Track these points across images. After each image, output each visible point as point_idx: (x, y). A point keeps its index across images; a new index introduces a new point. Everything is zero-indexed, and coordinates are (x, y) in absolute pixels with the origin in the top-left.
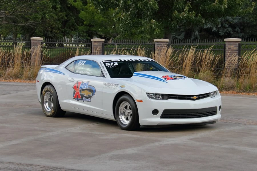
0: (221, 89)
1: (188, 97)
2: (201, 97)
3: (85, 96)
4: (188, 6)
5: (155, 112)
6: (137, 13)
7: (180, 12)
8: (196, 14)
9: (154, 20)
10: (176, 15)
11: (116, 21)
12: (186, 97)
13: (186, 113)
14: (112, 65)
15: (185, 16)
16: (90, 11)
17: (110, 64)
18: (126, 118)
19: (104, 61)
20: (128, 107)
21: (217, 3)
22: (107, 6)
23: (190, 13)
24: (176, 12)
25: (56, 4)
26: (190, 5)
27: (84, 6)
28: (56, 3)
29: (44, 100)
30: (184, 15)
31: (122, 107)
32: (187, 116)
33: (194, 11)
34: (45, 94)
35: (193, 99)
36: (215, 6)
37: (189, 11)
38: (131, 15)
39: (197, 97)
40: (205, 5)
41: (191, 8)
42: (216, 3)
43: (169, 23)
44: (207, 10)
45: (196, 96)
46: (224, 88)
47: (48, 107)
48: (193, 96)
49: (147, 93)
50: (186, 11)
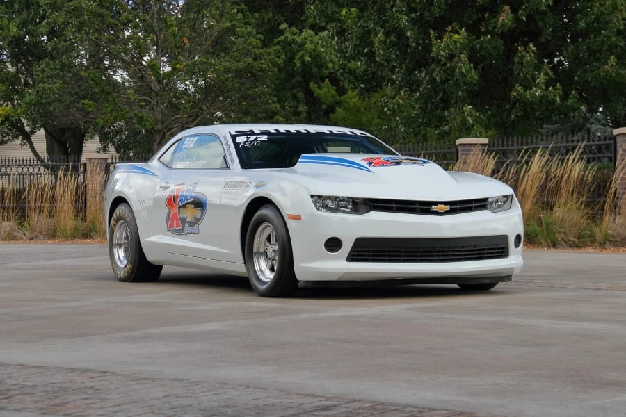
0: (605, 243)
1: (424, 208)
2: (458, 207)
3: (188, 220)
4: (546, 74)
5: (333, 244)
6: (440, 99)
7: (527, 88)
8: (563, 91)
9: (470, 107)
10: (518, 94)
11: (388, 112)
12: (418, 206)
13: (418, 248)
14: (252, 142)
15: (537, 94)
16: (352, 106)
17: (248, 138)
18: (269, 266)
19: (233, 133)
20: (273, 238)
21: (612, 65)
22: (374, 84)
23: (551, 88)
24: (520, 89)
25: (298, 104)
26: (549, 71)
27: (340, 95)
28: (298, 101)
29: (115, 242)
30: (536, 92)
31: (260, 239)
32: (421, 256)
33: (558, 84)
34: (115, 226)
35: (436, 213)
36: (608, 71)
37: (547, 85)
38: (422, 98)
39: (448, 208)
40: (585, 71)
41: (551, 79)
42: (610, 64)
43: (505, 113)
44: (591, 81)
45: (446, 203)
46: (610, 241)
47: (122, 258)
48: (436, 203)
49: (312, 196)
50: (541, 85)
